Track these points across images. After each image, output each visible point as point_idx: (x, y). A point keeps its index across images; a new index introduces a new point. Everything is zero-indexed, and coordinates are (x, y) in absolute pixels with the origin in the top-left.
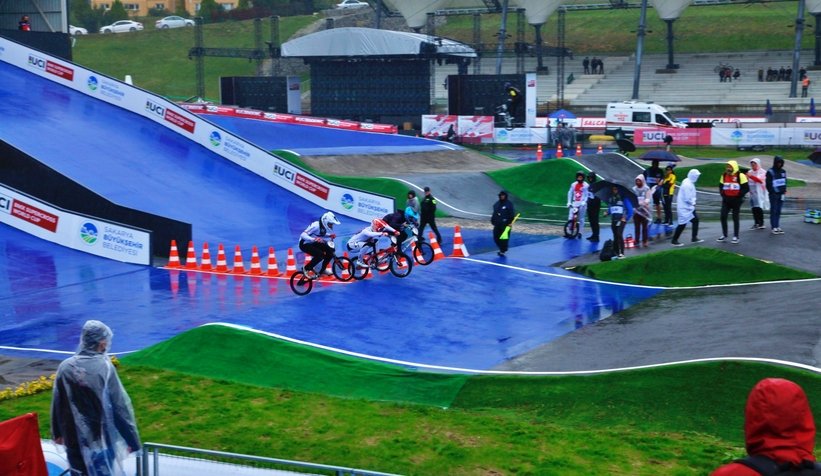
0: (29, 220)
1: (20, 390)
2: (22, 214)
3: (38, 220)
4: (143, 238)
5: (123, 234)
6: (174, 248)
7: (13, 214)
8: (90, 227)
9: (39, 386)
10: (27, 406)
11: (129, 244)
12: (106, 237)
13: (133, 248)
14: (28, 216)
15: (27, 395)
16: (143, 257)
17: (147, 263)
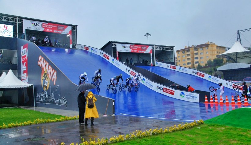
0: (167, 93)
1: (166, 130)
2: (166, 91)
3: (170, 92)
4: (197, 95)
5: (192, 94)
6: (206, 98)
7: (164, 91)
8: (182, 93)
9: (173, 129)
10: (169, 137)
11: (193, 97)
12: (187, 96)
13: (195, 98)
14: (167, 92)
15: (169, 132)
16: (197, 100)
17: (199, 102)
